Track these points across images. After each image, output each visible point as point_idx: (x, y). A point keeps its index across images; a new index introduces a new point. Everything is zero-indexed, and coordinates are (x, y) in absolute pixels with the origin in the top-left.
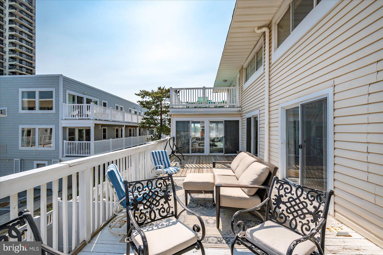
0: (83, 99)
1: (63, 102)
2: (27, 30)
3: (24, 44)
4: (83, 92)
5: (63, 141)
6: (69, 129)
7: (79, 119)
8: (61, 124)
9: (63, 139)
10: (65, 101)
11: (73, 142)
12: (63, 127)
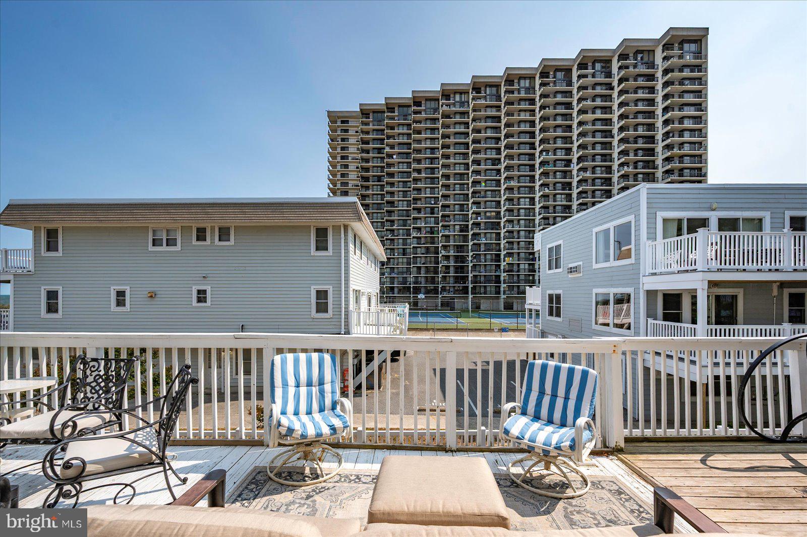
0: (707, 221)
1: (648, 239)
2: (692, 108)
3: (687, 137)
4: (707, 205)
5: (647, 320)
6: (665, 295)
7: (678, 271)
8: (643, 286)
9: (647, 317)
10: (652, 237)
11: (676, 324)
12: (647, 290)
